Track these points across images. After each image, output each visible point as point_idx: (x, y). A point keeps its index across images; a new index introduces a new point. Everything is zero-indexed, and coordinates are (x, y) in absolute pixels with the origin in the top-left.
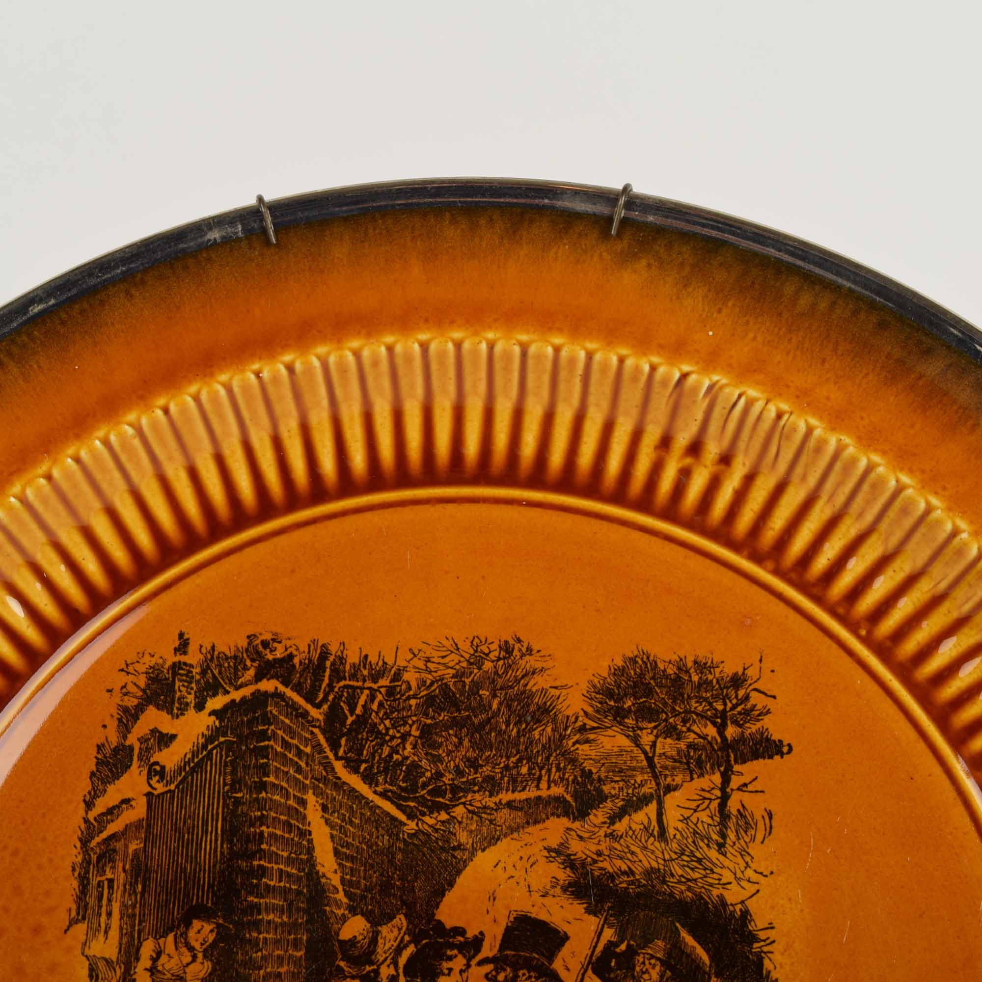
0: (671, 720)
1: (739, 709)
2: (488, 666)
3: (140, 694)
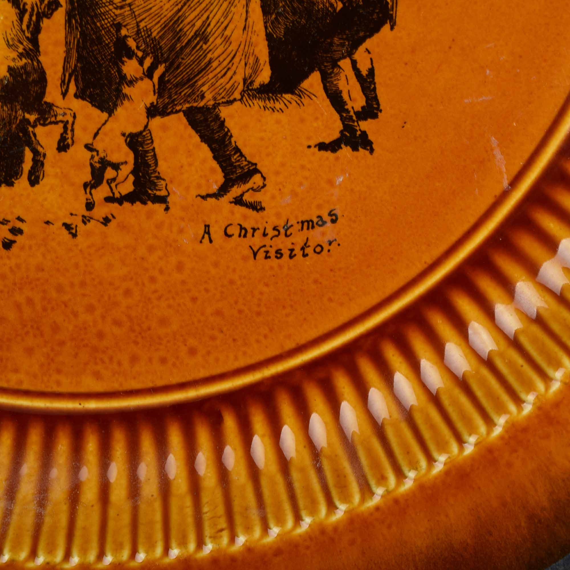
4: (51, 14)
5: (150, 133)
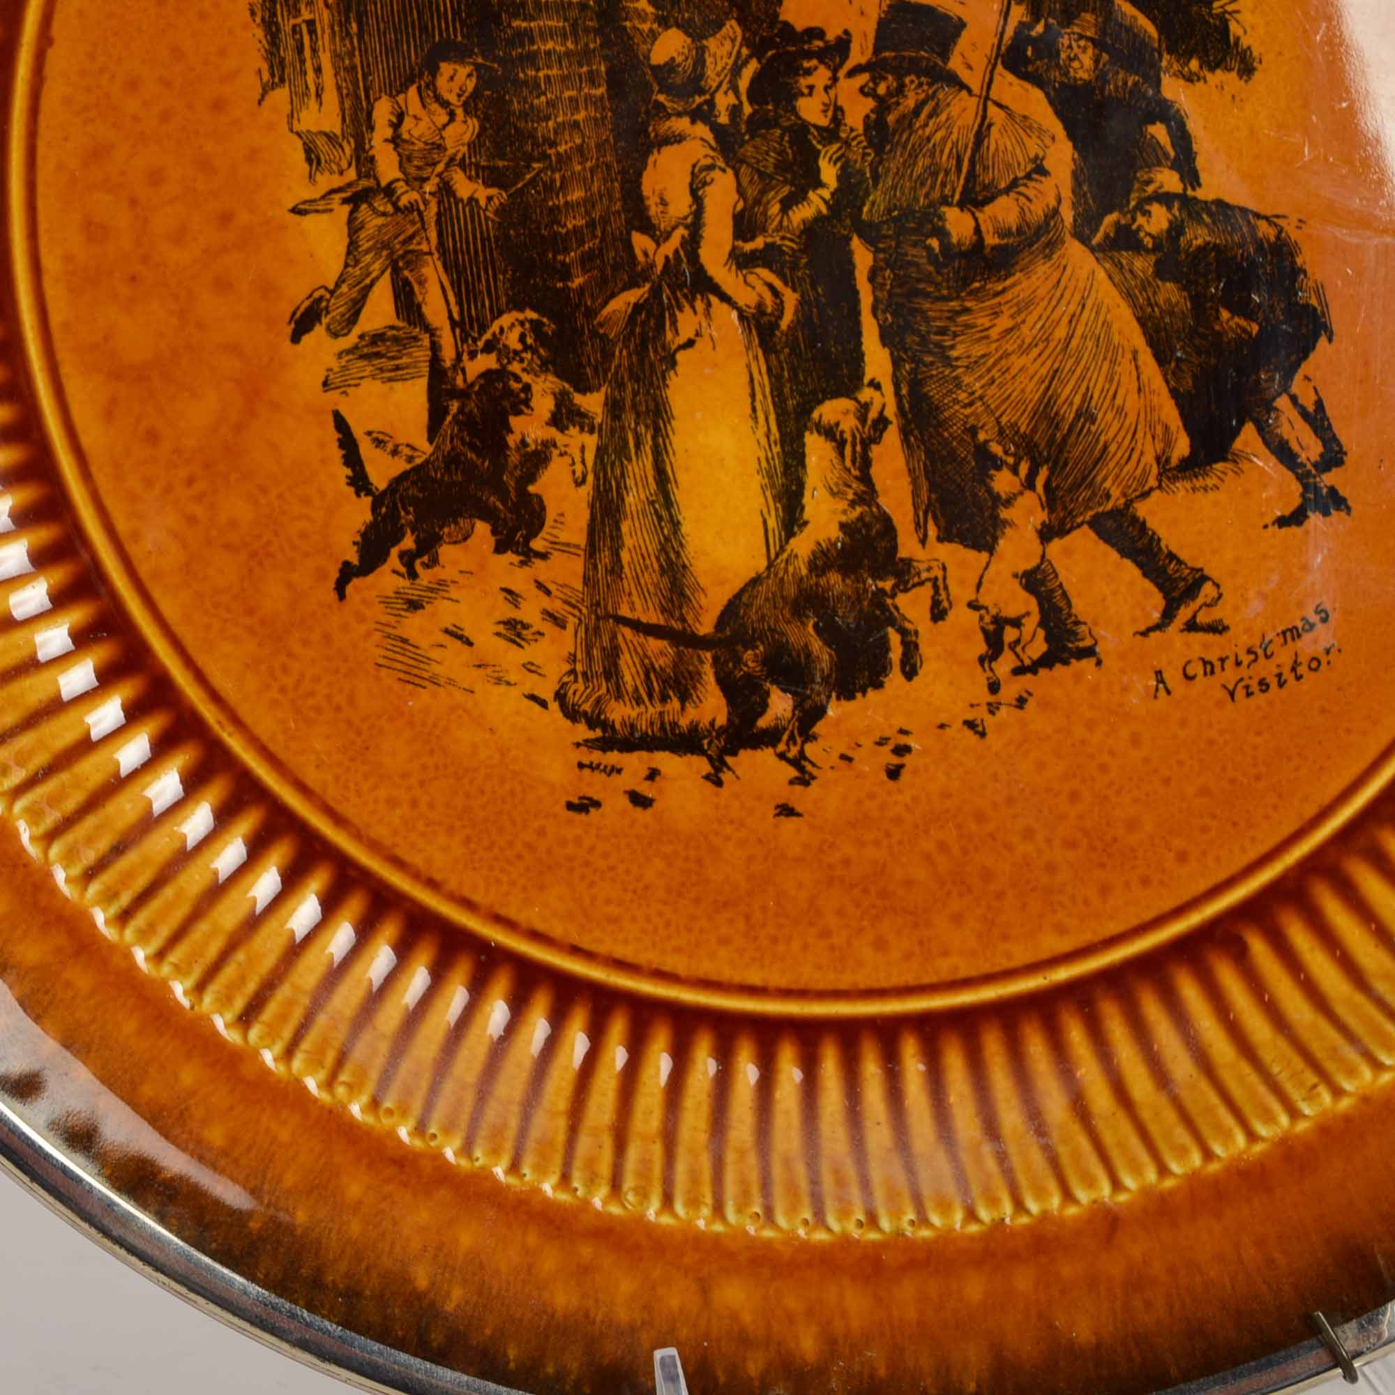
4: (881, 437)
5: (1050, 563)
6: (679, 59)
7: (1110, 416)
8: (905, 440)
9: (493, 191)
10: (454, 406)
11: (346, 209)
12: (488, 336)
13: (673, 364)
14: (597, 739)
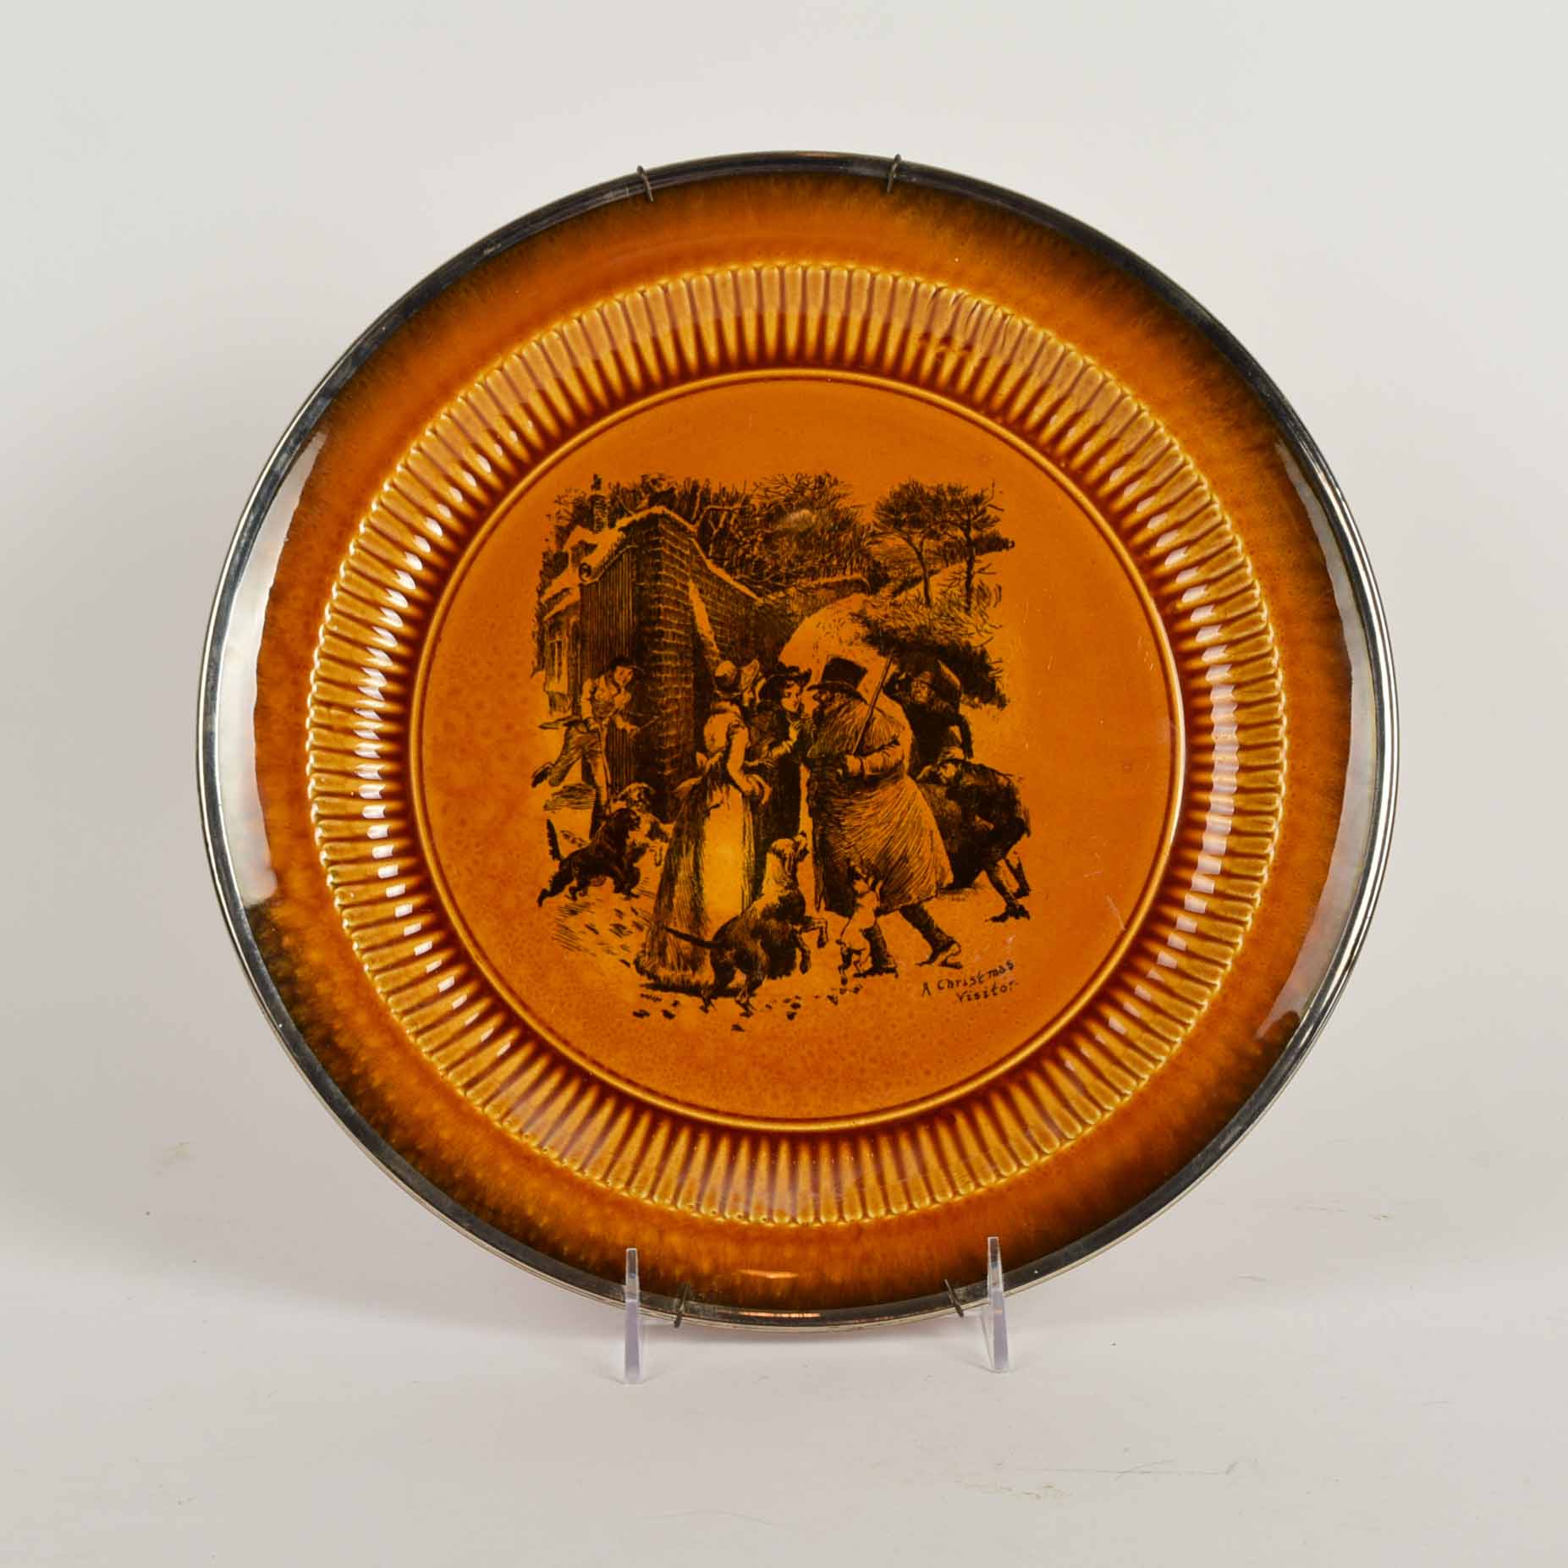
0: (933, 527)
1: (979, 518)
2: (807, 493)
3: (569, 517)
4: (803, 858)
5: (879, 927)
6: (729, 675)
7: (916, 860)
8: (815, 862)
9: (634, 727)
10: (604, 823)
11: (565, 728)
12: (623, 793)
13: (708, 814)
14: (651, 984)
